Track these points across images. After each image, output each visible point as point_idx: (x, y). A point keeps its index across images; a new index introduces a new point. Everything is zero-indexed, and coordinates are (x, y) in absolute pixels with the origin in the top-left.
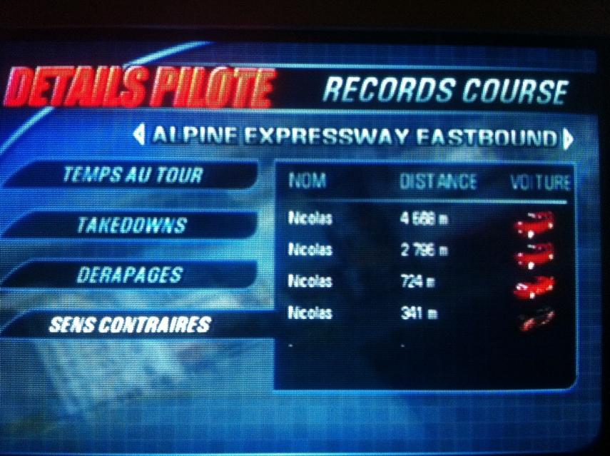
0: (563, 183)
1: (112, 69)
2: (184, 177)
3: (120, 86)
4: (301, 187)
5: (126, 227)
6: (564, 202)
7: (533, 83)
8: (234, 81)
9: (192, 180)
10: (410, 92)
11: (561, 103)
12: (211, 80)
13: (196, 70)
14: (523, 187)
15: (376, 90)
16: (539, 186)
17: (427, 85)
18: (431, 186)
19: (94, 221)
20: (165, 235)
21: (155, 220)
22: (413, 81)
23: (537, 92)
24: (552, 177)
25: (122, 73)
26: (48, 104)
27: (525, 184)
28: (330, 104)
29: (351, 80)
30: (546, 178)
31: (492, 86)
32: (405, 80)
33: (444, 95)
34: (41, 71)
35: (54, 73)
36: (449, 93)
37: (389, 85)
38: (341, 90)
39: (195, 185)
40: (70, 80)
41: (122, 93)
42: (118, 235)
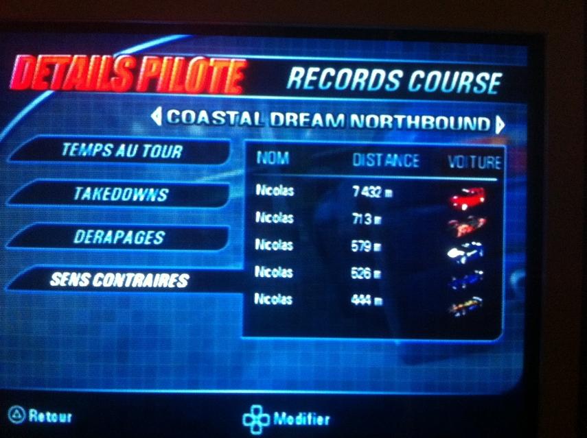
0: (494, 163)
1: (104, 57)
2: (166, 153)
3: (110, 72)
4: (268, 164)
5: (116, 196)
6: (495, 180)
7: (471, 75)
8: (210, 70)
9: (173, 157)
10: (362, 81)
11: (495, 93)
12: (190, 68)
13: (177, 59)
14: (459, 167)
15: (333, 79)
16: (473, 166)
17: (378, 76)
18: (379, 164)
19: (89, 190)
20: (150, 203)
21: (141, 190)
22: (365, 72)
23: (474, 83)
24: (485, 158)
25: (112, 61)
26: (49, 89)
27: (461, 164)
28: (294, 91)
29: (312, 70)
30: (480, 158)
31: (434, 78)
32: (359, 71)
33: (392, 85)
34: (43, 58)
35: (54, 60)
36: (397, 83)
37: (345, 75)
38: (303, 79)
39: (175, 160)
40: (67, 66)
41: (113, 79)
42: (109, 203)
